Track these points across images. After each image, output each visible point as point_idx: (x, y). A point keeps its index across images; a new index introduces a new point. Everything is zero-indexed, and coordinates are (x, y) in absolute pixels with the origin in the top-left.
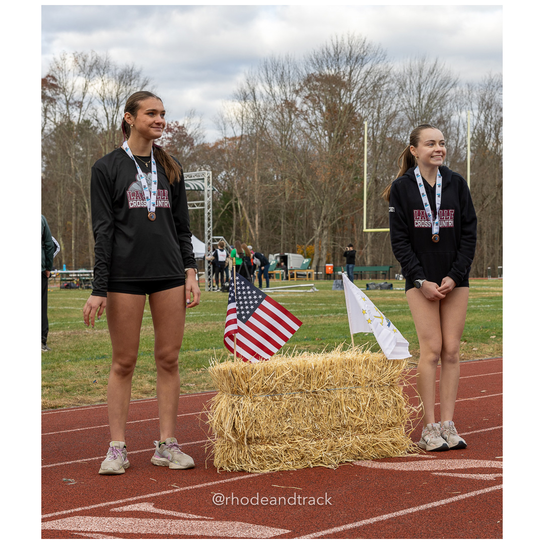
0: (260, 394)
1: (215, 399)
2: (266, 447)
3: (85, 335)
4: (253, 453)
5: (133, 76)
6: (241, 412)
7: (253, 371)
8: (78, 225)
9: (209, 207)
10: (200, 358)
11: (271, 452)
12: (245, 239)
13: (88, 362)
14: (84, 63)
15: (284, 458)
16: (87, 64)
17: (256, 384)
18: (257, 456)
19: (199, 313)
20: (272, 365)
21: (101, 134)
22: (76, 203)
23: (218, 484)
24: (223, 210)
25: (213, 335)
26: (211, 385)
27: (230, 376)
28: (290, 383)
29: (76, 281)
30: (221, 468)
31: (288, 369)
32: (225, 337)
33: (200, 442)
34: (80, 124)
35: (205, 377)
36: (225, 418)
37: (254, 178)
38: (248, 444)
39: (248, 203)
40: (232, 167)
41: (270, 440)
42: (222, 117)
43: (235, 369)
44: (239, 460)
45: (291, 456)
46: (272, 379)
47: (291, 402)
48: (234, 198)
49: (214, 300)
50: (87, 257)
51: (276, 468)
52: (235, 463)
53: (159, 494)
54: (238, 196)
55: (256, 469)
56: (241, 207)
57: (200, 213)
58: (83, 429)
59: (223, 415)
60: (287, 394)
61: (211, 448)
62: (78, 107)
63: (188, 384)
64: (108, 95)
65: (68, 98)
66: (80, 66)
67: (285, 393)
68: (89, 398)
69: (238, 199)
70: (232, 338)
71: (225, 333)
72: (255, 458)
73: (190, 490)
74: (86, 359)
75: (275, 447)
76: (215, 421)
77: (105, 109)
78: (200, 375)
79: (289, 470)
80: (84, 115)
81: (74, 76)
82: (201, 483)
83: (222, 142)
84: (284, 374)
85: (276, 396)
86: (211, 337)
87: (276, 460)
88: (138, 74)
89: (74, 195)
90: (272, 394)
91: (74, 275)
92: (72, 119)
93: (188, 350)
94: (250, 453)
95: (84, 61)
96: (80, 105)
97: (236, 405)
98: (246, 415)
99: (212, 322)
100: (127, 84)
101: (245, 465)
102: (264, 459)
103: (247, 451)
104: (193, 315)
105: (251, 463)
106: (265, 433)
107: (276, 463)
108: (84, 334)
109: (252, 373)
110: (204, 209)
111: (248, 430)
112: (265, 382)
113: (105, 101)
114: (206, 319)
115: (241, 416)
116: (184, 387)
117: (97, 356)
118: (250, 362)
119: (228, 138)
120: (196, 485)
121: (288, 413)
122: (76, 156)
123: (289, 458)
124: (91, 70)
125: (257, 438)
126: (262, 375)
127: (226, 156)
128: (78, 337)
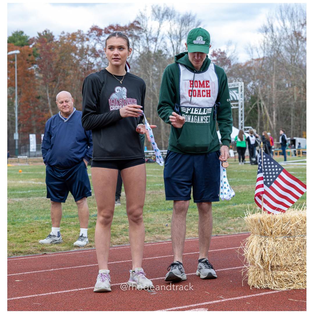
0: (280, 236)
1: (249, 238)
2: (284, 272)
3: (160, 194)
4: (275, 276)
5: (190, 19)
6: (267, 248)
7: (275, 220)
8: (154, 120)
9: (242, 107)
10: (237, 210)
11: (287, 276)
12: (266, 127)
13: (162, 212)
14: (158, 12)
15: (297, 281)
16: (161, 13)
17: (277, 229)
18: (278, 278)
19: (235, 179)
20: (288, 216)
21: (169, 59)
22: (153, 105)
23: (251, 297)
24: (251, 109)
25: (245, 194)
26: (245, 229)
27: (260, 223)
28: (301, 228)
29: (154, 158)
30: (253, 286)
31: (299, 219)
32: (255, 196)
33: (238, 268)
34: (156, 53)
35: (240, 223)
36: (256, 252)
37: (272, 86)
38: (272, 270)
39: (268, 104)
40: (257, 79)
41: (287, 268)
42: (250, 45)
43: (263, 218)
44: (265, 281)
45: (301, 279)
46: (288, 226)
47: (301, 242)
48: (258, 100)
49: (245, 170)
50: (160, 142)
51: (291, 287)
52: (262, 283)
53: (211, 302)
54: (261, 98)
55: (277, 288)
56: (264, 106)
57: (235, 111)
58: (160, 257)
59: (254, 250)
60: (298, 236)
61: (246, 272)
62: (155, 41)
63: (229, 228)
64: (174, 33)
65: (148, 35)
66: (156, 14)
67: (297, 236)
68: (163, 236)
69: (262, 101)
70: (260, 198)
71: (256, 193)
72: (276, 280)
73: (232, 300)
74: (161, 210)
75: (290, 273)
76: (249, 254)
77: (172, 42)
78: (237, 222)
79: (300, 289)
80: (158, 47)
81: (152, 20)
82: (239, 296)
83: (250, 62)
84: (296, 223)
85: (291, 238)
86: (244, 196)
87: (291, 282)
88: (194, 18)
89: (152, 100)
90: (288, 236)
91: (152, 154)
92: (150, 49)
93: (229, 204)
94: (273, 277)
95: (159, 10)
96: (156, 40)
97: (263, 243)
98: (270, 250)
99: (245, 185)
100: (186, 25)
101: (269, 284)
102: (283, 281)
103: (270, 275)
104: (231, 180)
105: (274, 283)
106: (283, 263)
107: (291, 284)
108: (159, 193)
109: (274, 222)
110: (238, 109)
111: (271, 260)
112: (283, 228)
113: (172, 37)
114: (240, 183)
115: (266, 250)
116: (226, 230)
117: (168, 208)
118: (273, 214)
119: (254, 59)
120: (236, 297)
121: (299, 249)
122: (153, 74)
123: (300, 280)
124: (163, 17)
125: (278, 266)
126: (281, 223)
127: (253, 71)
128: (155, 195)
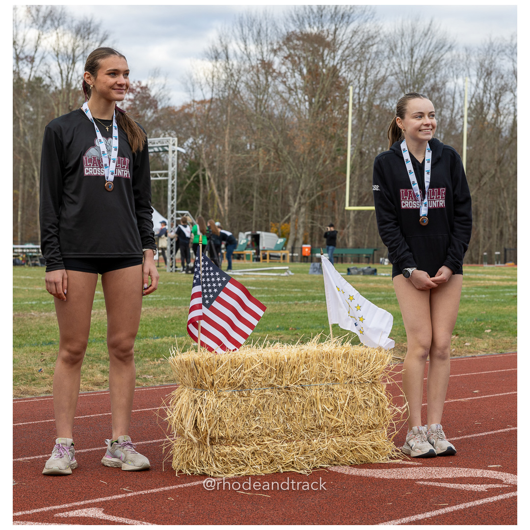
0: (226, 389)
1: (176, 393)
2: (231, 448)
3: (31, 318)
4: (216, 455)
5: (92, 29)
6: (204, 408)
7: (219, 363)
8: (26, 195)
9: (173, 178)
10: (159, 347)
11: (236, 454)
12: (213, 214)
13: (33, 349)
14: (37, 13)
15: (252, 462)
16: (41, 14)
17: (222, 378)
18: (221, 458)
19: (159, 296)
20: (240, 356)
21: (54, 94)
22: (24, 169)
23: (176, 489)
24: (189, 182)
25: (174, 321)
26: (171, 378)
27: (193, 368)
28: (260, 377)
29: (22, 257)
30: (180, 471)
31: (258, 361)
32: (188, 324)
33: (157, 441)
34: (31, 82)
35: (164, 369)
36: (186, 415)
37: (224, 147)
38: (212, 444)
39: (217, 175)
40: (200, 133)
41: (236, 440)
42: (191, 77)
43: (199, 360)
44: (200, 462)
45: (258, 460)
46: (239, 372)
47: (260, 398)
48: (201, 168)
49: (176, 282)
50: (35, 231)
51: (242, 472)
52: (195, 466)
53: (109, 498)
54: (206, 166)
55: (219, 473)
56: (209, 179)
57: (162, 185)
58: (26, 423)
59: (184, 411)
60: (256, 389)
61: (169, 448)
62: (30, 62)
63: (145, 376)
64: (63, 50)
65: (18, 51)
66: (32, 16)
67: (254, 388)
68: (33, 388)
69: (207, 170)
70: (196, 325)
71: (189, 319)
72: (219, 460)
73: (145, 494)
74: (31, 345)
75: (241, 449)
76: (175, 418)
77: (59, 65)
78: (159, 366)
79: (256, 475)
80: (35, 72)
81: (25, 27)
82: (157, 487)
83: (189, 106)
84: (253, 367)
85: (244, 392)
86: (173, 324)
87: (242, 463)
88: (97, 28)
89: (22, 160)
90: (239, 389)
91: (20, 251)
92: (22, 75)
93: (146, 337)
94: (213, 455)
95: (38, 11)
96: (32, 60)
97: (199, 400)
98: (209, 412)
99: (174, 307)
100: (84, 38)
101: (207, 468)
102: (229, 462)
103: (209, 452)
104: (153, 298)
105: (214, 466)
106: (230, 432)
107: (241, 467)
108: (29, 317)
109: (218, 365)
110: (167, 180)
111: (211, 428)
112: (232, 376)
113: (60, 56)
114: (167, 303)
115: (204, 413)
116: (140, 379)
117: (43, 342)
118: (216, 352)
119: (196, 102)
120: (152, 489)
121: (256, 411)
122: (25, 117)
123: (256, 461)
124: (45, 21)
125: (222, 438)
126: (229, 367)
127: (194, 121)
128: (23, 320)
